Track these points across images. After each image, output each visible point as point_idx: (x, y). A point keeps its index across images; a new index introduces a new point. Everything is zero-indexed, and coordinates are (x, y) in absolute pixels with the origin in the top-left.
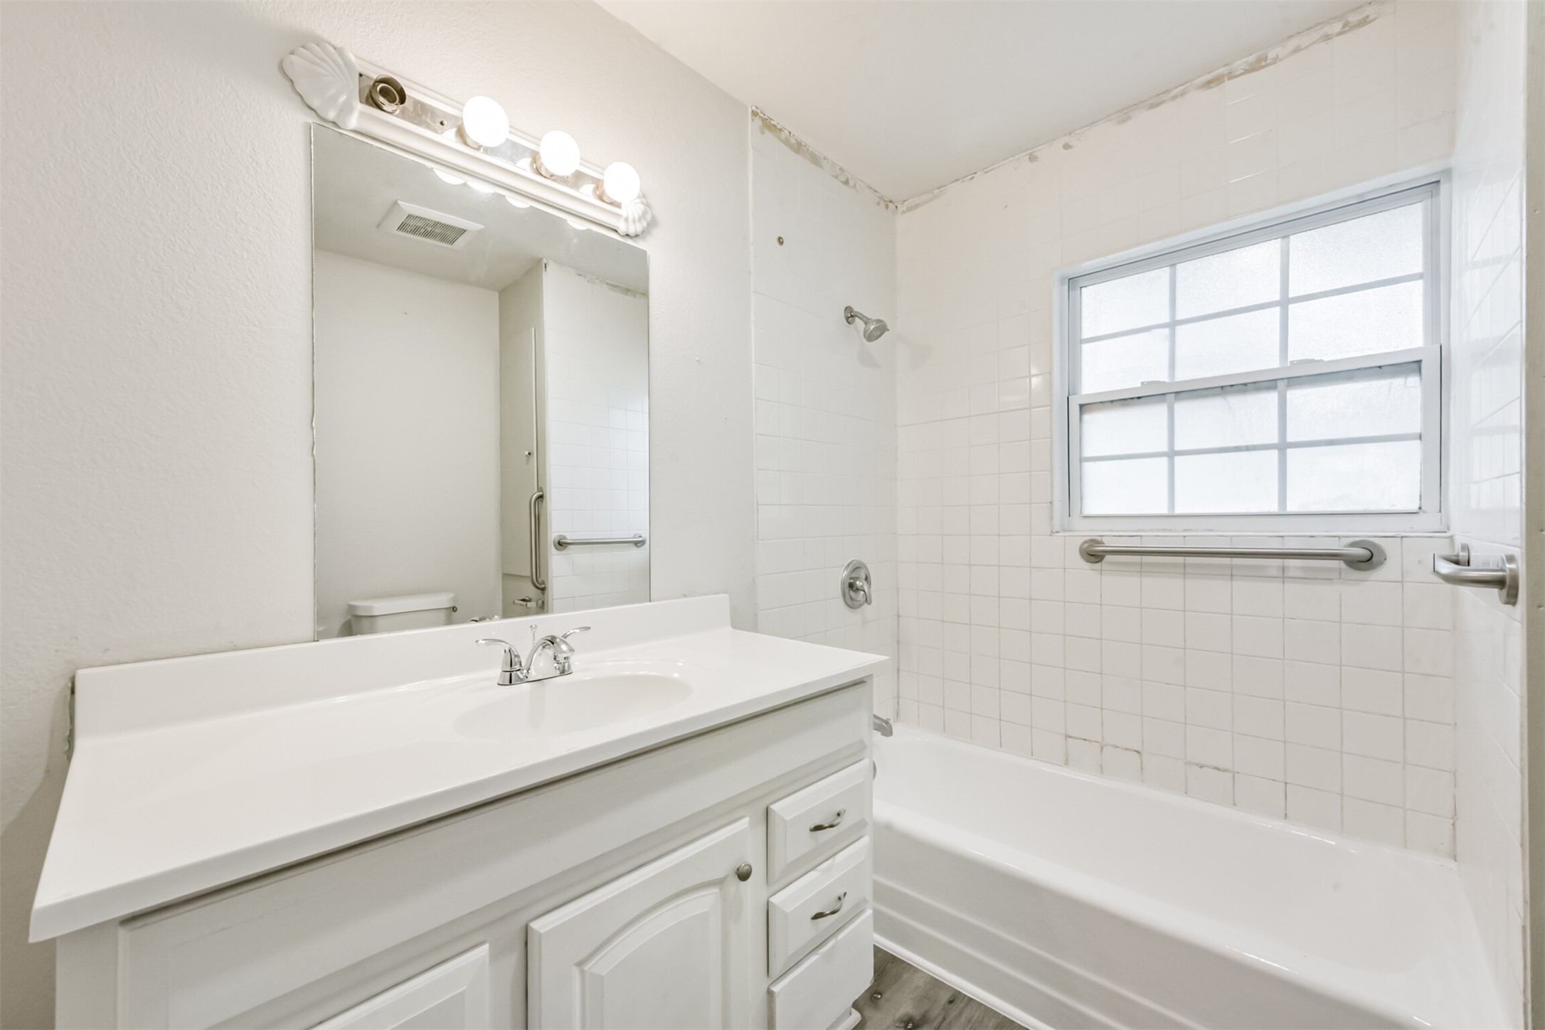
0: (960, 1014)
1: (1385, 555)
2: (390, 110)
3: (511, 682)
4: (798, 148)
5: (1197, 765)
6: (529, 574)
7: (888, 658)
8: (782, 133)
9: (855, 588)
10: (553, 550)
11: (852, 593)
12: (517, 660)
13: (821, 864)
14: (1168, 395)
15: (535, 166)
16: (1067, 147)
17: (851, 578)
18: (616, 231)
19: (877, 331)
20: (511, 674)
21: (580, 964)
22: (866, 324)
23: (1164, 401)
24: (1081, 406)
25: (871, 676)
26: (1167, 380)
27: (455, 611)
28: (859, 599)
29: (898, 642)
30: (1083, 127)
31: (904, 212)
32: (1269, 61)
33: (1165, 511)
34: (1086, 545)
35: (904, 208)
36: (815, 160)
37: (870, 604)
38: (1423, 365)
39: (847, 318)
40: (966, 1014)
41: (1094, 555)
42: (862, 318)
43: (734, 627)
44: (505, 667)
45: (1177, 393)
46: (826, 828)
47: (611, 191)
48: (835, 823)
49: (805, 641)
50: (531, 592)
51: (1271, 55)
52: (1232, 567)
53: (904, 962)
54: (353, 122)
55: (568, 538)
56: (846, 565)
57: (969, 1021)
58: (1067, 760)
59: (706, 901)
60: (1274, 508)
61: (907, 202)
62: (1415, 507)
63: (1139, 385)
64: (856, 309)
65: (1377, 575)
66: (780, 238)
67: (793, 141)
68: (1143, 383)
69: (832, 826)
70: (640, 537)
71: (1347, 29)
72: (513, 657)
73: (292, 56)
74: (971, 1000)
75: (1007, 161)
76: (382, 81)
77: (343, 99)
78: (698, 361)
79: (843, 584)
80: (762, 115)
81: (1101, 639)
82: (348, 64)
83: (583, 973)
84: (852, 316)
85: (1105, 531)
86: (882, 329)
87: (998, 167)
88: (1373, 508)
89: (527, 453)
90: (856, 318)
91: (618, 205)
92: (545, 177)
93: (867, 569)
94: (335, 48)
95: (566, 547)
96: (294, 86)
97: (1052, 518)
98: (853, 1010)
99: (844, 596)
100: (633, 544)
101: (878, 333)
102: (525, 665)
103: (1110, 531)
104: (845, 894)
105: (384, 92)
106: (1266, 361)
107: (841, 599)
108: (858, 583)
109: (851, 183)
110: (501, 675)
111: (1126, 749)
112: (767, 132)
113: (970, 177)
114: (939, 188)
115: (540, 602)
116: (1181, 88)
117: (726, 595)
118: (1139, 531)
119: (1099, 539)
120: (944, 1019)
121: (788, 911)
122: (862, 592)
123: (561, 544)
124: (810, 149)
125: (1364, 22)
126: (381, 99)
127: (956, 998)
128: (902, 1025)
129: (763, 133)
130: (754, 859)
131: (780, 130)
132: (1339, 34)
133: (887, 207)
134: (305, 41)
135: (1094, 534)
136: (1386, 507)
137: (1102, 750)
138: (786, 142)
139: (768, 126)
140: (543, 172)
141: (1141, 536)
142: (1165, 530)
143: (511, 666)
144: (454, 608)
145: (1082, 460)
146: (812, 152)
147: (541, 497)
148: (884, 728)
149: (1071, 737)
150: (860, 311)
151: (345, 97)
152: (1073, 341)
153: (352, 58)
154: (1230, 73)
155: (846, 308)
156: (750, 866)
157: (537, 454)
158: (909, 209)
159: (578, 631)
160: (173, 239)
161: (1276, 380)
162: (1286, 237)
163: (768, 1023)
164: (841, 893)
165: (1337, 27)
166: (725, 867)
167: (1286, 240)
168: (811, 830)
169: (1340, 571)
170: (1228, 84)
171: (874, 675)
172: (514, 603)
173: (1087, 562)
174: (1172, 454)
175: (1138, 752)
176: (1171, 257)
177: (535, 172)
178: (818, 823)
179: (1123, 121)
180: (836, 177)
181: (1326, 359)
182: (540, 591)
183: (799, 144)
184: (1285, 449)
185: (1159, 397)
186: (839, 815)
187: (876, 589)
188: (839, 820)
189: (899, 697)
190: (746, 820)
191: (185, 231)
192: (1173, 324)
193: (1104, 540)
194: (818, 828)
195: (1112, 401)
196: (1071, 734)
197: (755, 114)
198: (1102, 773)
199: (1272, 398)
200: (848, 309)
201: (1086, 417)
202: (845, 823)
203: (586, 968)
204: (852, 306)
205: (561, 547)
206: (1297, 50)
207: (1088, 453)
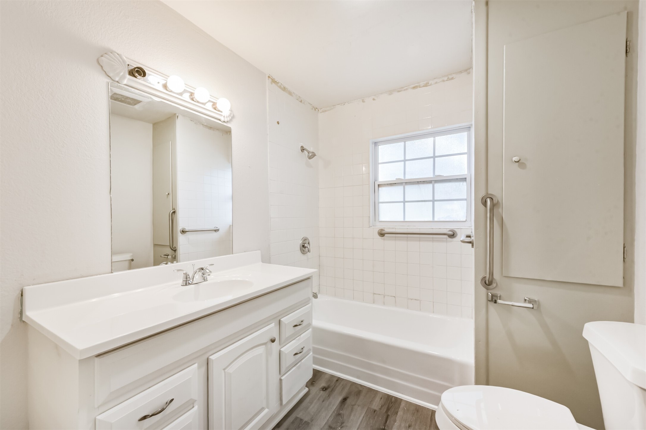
0: (340, 383)
1: (457, 234)
2: (139, 78)
3: (186, 284)
4: (284, 89)
5: (410, 299)
6: (169, 244)
7: (317, 270)
8: (279, 84)
9: (305, 247)
10: (180, 234)
11: (303, 248)
12: (188, 276)
13: (297, 337)
14: (403, 183)
15: (191, 97)
16: (374, 99)
17: (303, 243)
18: (220, 120)
19: (312, 156)
20: (186, 282)
21: (224, 369)
22: (308, 153)
23: (402, 185)
24: (379, 185)
25: (312, 276)
26: (403, 178)
27: (133, 261)
28: (306, 251)
29: (319, 265)
30: (379, 94)
31: (321, 112)
32: (429, 84)
33: (402, 220)
34: (380, 231)
35: (321, 111)
36: (290, 93)
37: (310, 252)
38: (467, 179)
39: (302, 150)
40: (342, 383)
41: (382, 234)
42: (307, 151)
43: (263, 262)
44: (184, 279)
45: (406, 183)
46: (298, 325)
47: (219, 106)
48: (301, 324)
49: (287, 266)
50: (169, 251)
51: (430, 83)
52: (420, 237)
53: (322, 372)
54: (125, 82)
55: (186, 229)
56: (301, 239)
57: (343, 385)
58: (374, 302)
59: (261, 350)
60: (431, 219)
61: (322, 109)
62: (464, 220)
63: (395, 179)
64: (305, 147)
65: (454, 239)
66: (278, 122)
67: (282, 87)
68: (396, 179)
69: (300, 325)
70: (217, 228)
71: (448, 79)
72: (187, 275)
73: (102, 57)
74: (343, 379)
75: (355, 101)
76: (138, 68)
77: (122, 74)
78: (249, 167)
79: (300, 245)
80: (271, 78)
81: (384, 261)
82: (124, 61)
83: (225, 372)
84: (303, 150)
85: (385, 226)
86: (314, 155)
87: (352, 102)
88: (455, 220)
89: (167, 194)
90: (305, 150)
91: (222, 112)
92: (195, 101)
93: (309, 240)
94: (118, 54)
95: (186, 233)
96: (103, 69)
97: (369, 222)
98: (306, 388)
99: (301, 250)
100: (214, 231)
101: (313, 157)
102: (191, 277)
103: (387, 226)
104: (304, 347)
105: (137, 71)
106: (429, 175)
107: (300, 251)
108: (305, 245)
109: (303, 102)
110: (182, 282)
111: (391, 296)
112: (273, 83)
113: (344, 104)
114: (333, 106)
115: (174, 256)
116: (406, 87)
117: (260, 251)
118: (395, 226)
119: (383, 229)
120: (335, 386)
121: (286, 353)
122: (307, 248)
123: (183, 232)
124: (289, 90)
125: (452, 79)
126: (137, 74)
127: (339, 379)
128: (322, 389)
129: (272, 84)
130: (276, 335)
131: (278, 83)
132: (447, 80)
133: (315, 110)
134: (106, 52)
135: (382, 227)
136: (458, 220)
137: (384, 297)
138: (280, 87)
139: (274, 81)
140: (194, 100)
141: (395, 228)
142: (402, 226)
143: (186, 279)
144: (132, 259)
145: (379, 203)
146: (289, 91)
147: (174, 212)
148: (315, 296)
149: (375, 294)
150: (306, 148)
151: (123, 73)
152: (376, 163)
153: (125, 58)
154: (419, 86)
155: (301, 147)
156: (275, 338)
157: (172, 194)
158: (323, 112)
159: (208, 266)
160: (58, 126)
161: (432, 181)
162: (435, 137)
163: (280, 389)
164: (302, 347)
165: (446, 78)
166: (267, 339)
167: (434, 138)
168: (293, 327)
169: (447, 238)
170: (419, 89)
171: (313, 276)
172: (161, 257)
173: (380, 236)
174: (404, 202)
175: (395, 297)
176: (405, 139)
177: (191, 100)
178: (295, 324)
179: (390, 94)
180: (297, 99)
181: (444, 176)
182: (173, 251)
183: (285, 88)
184: (434, 202)
185: (400, 184)
186: (302, 321)
187: (312, 247)
188: (302, 323)
189: (320, 285)
190: (274, 324)
191: (63, 123)
192: (405, 161)
193: (385, 229)
194: (296, 326)
195: (388, 184)
196: (375, 293)
197: (269, 77)
198: (384, 304)
199: (431, 186)
200: (302, 147)
201: (380, 189)
202: (304, 324)
203: (226, 371)
204: (303, 146)
205: (183, 233)
206: (436, 83)
207: (381, 201)
